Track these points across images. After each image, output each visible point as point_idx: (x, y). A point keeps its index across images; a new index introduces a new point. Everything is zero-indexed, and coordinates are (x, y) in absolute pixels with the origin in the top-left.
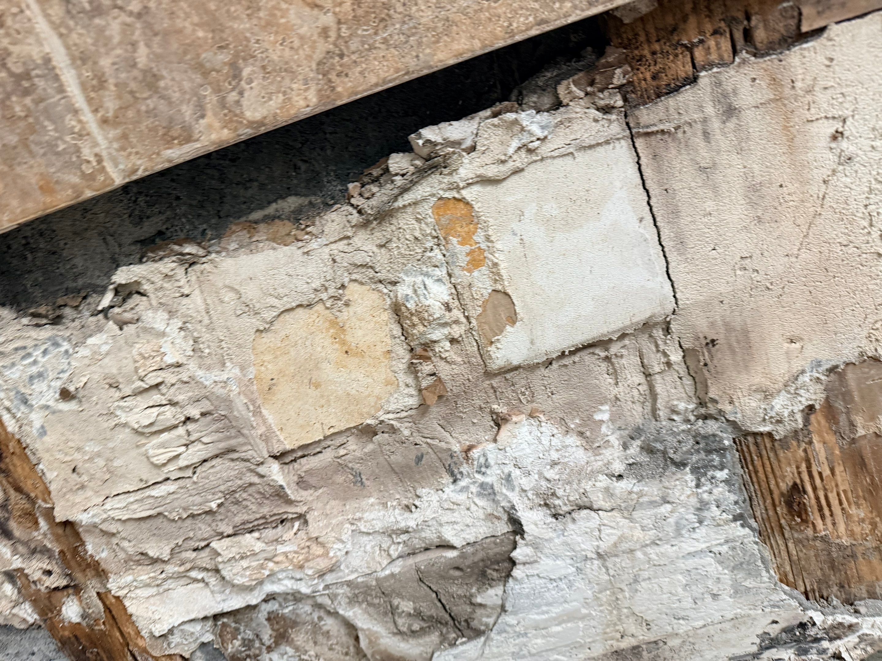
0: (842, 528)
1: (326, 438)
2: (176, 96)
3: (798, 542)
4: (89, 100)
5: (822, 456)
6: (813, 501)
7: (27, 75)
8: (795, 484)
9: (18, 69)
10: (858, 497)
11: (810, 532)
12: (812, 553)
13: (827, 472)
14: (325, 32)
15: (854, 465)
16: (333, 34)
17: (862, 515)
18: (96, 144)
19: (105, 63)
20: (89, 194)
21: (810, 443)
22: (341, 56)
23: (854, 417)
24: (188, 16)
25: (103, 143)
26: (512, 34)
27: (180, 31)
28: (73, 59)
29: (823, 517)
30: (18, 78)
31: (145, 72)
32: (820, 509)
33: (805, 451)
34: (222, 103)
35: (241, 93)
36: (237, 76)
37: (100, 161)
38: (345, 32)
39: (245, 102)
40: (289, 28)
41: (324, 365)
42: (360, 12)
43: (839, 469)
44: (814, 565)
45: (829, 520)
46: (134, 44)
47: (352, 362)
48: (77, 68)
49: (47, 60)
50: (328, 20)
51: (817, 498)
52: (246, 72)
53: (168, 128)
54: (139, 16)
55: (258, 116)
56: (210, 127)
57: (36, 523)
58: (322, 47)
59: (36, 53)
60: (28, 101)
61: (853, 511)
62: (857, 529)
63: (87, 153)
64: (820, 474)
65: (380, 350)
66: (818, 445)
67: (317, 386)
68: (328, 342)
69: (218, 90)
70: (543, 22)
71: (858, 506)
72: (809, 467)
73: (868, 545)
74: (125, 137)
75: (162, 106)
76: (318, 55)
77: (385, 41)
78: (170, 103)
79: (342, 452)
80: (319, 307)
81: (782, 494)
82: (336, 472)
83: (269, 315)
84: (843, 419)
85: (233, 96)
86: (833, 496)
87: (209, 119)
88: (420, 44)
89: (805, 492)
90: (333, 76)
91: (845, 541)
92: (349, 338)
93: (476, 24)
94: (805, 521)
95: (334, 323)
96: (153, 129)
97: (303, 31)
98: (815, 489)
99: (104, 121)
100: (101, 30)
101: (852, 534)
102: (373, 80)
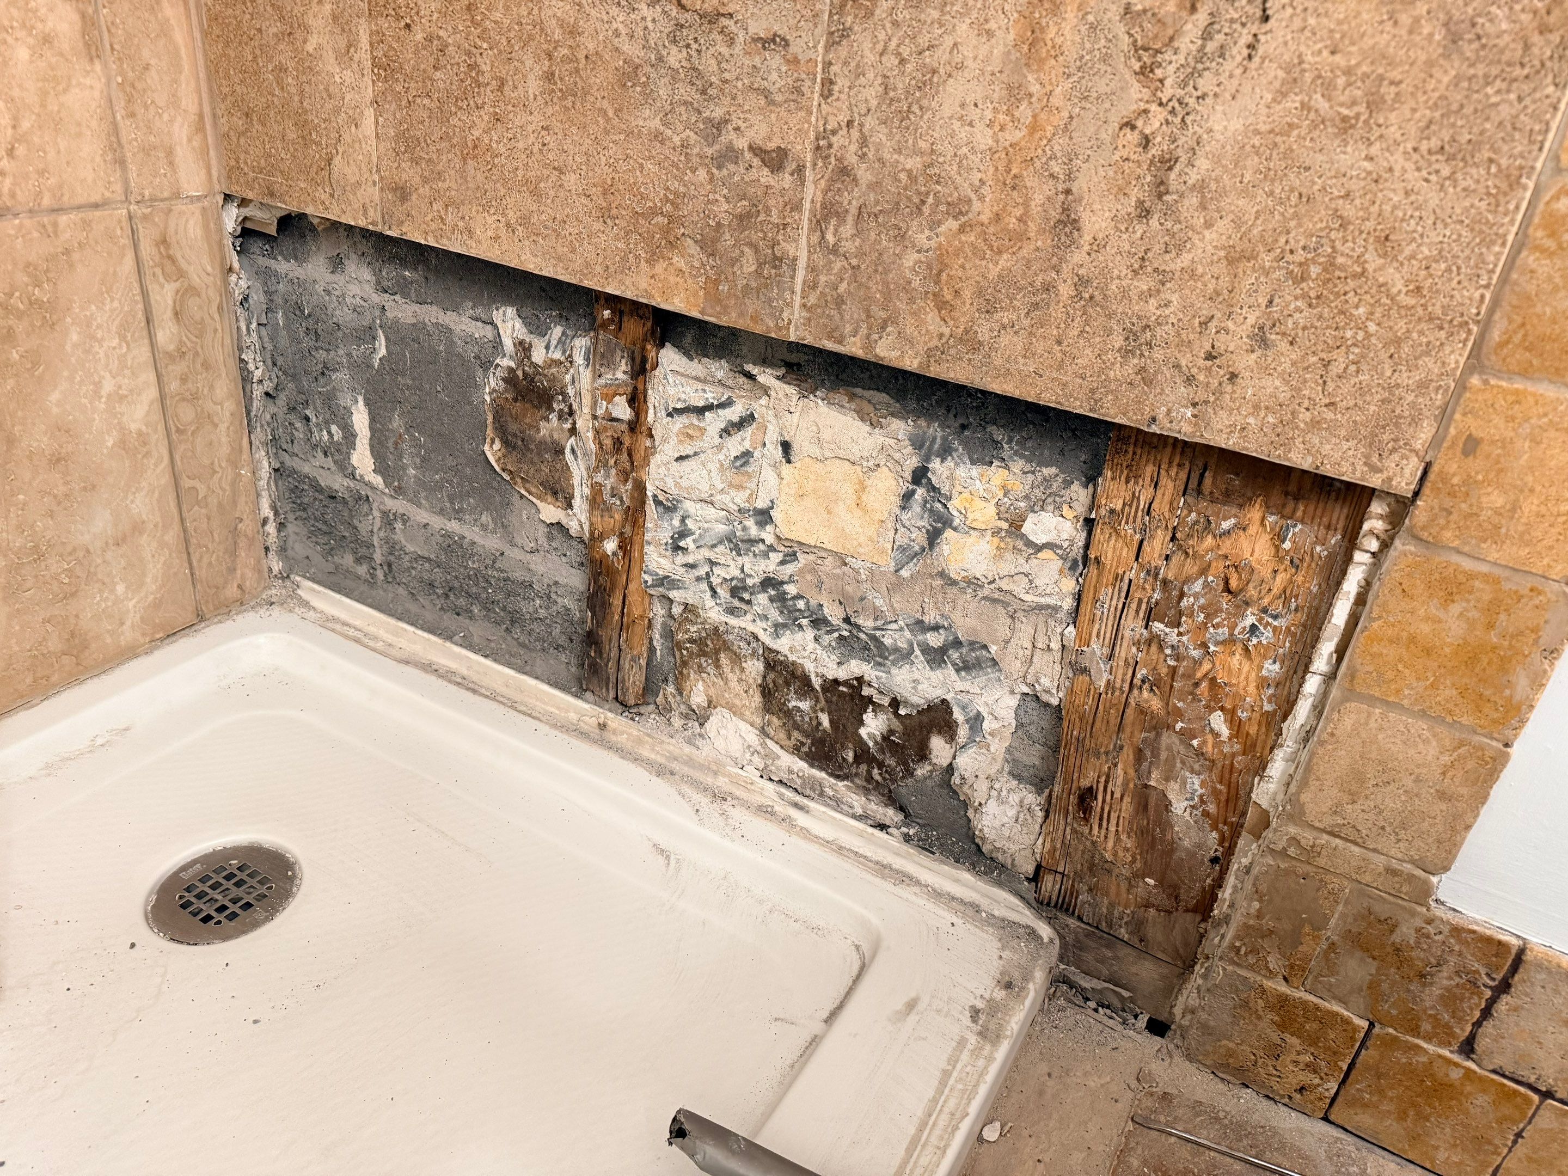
0: (1110, 844)
1: (815, 547)
2: (847, 317)
3: (1074, 831)
4: (803, 291)
5: (1120, 781)
6: (1099, 809)
7: (781, 260)
8: (1091, 787)
9: (778, 254)
10: (1132, 829)
11: (1086, 830)
12: (1081, 847)
13: (1117, 795)
14: (941, 336)
15: (1139, 804)
16: (944, 340)
17: (1129, 846)
18: (792, 314)
19: (823, 278)
20: (773, 335)
21: (1116, 765)
22: (943, 353)
23: (1153, 769)
24: (877, 283)
25: (796, 315)
26: (1039, 399)
27: (868, 288)
28: (808, 266)
29: (1100, 826)
30: (775, 258)
31: (839, 296)
32: (1101, 819)
33: (1109, 768)
34: (868, 336)
35: (880, 338)
36: (883, 328)
37: (789, 324)
38: (951, 341)
39: (879, 343)
40: (924, 322)
41: (841, 503)
42: (965, 337)
43: (1127, 799)
44: (1077, 857)
45: (1103, 831)
46: (842, 280)
47: (858, 513)
48: (807, 271)
49: (795, 259)
50: (947, 331)
51: (1103, 809)
52: (889, 329)
53: (834, 330)
54: (853, 268)
55: (882, 355)
56: (855, 343)
57: (626, 481)
58: (935, 342)
59: (792, 252)
60: (773, 271)
61: (1124, 837)
62: (1121, 854)
63: (785, 315)
64: (1112, 793)
65: (878, 516)
66: (1120, 771)
67: (829, 512)
68: (851, 491)
69: (870, 328)
70: (1059, 403)
71: (1129, 837)
72: (1107, 782)
73: (1124, 871)
74: (809, 319)
75: (837, 317)
76: (931, 345)
77: (969, 360)
78: (842, 318)
79: (819, 562)
80: (858, 468)
81: (1079, 788)
82: (809, 571)
83: (827, 454)
84: (1145, 765)
85: (876, 336)
86: (1114, 816)
87: (857, 339)
88: (987, 373)
89: (1096, 799)
90: (932, 360)
91: (1108, 856)
92: (864, 497)
93: (1023, 382)
94: (1086, 820)
95: (861, 483)
96: (825, 326)
97: (931, 328)
98: (1104, 801)
99: (804, 305)
100: (831, 262)
101: (1115, 854)
102: (952, 375)
